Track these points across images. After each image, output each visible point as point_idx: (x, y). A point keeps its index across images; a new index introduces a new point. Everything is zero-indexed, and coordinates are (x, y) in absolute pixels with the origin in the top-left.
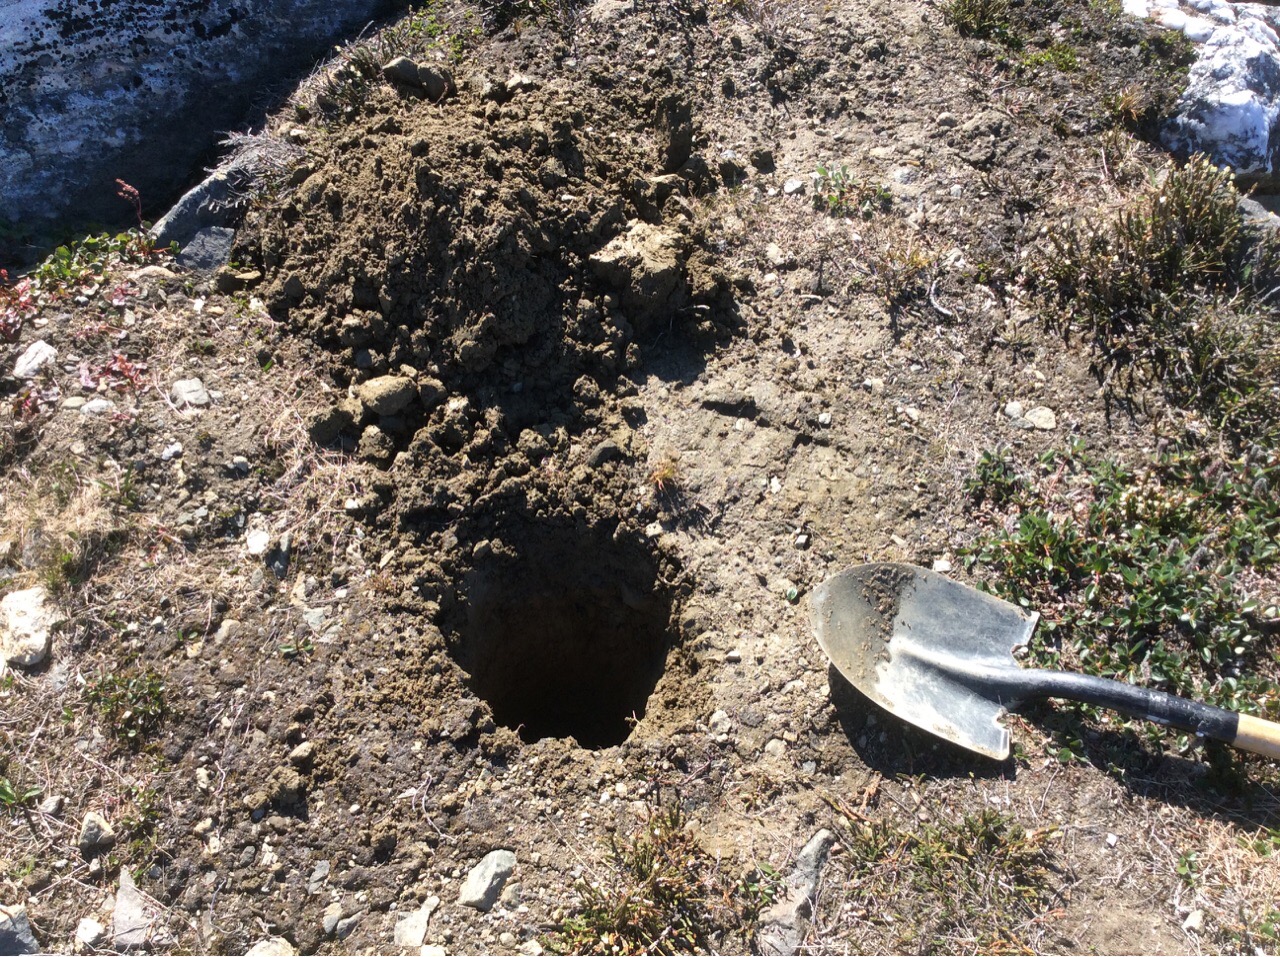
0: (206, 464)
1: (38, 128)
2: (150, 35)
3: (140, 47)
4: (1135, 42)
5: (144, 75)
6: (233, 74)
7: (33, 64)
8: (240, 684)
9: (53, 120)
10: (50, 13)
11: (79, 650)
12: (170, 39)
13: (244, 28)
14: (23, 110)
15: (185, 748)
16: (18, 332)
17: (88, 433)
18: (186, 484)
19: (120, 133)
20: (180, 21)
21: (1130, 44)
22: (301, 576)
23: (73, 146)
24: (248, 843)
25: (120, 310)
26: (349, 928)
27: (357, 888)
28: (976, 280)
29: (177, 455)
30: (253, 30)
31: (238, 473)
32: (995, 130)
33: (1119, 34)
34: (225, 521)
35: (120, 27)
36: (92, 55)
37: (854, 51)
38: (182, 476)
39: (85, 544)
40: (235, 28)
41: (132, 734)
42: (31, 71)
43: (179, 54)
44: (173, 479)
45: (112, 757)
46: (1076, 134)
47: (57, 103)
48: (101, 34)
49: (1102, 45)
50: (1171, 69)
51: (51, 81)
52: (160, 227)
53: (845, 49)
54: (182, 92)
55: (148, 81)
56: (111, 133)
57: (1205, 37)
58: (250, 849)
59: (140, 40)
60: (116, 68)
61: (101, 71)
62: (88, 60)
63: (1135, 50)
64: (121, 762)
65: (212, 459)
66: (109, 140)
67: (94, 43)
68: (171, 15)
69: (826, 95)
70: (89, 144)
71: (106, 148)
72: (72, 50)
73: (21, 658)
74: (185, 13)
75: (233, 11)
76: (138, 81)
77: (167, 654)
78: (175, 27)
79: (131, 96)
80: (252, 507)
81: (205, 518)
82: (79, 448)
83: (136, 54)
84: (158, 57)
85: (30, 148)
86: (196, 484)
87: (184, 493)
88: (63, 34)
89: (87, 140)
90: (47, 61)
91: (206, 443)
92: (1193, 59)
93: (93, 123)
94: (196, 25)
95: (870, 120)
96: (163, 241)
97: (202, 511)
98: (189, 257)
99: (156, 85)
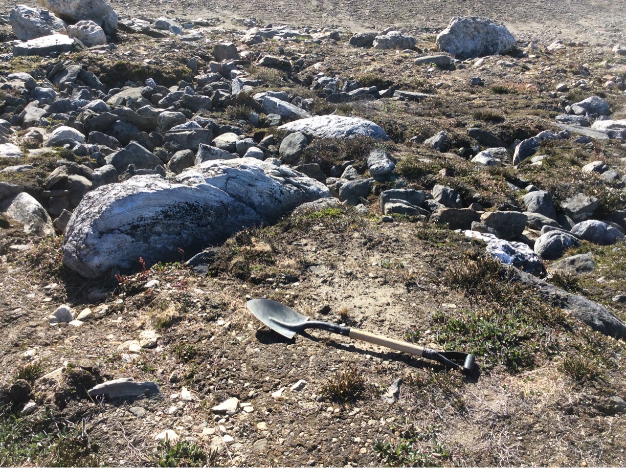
0: (206, 304)
1: (153, 238)
2: (186, 223)
3: (182, 226)
4: (470, 241)
5: (182, 233)
6: (205, 238)
7: (155, 223)
8: (219, 348)
9: (157, 238)
10: (162, 211)
11: (166, 344)
12: (191, 225)
13: (211, 227)
14: (150, 233)
15: (202, 361)
16: (147, 278)
17: (171, 295)
18: (201, 308)
19: (172, 247)
20: (194, 222)
21: (468, 241)
22: (234, 331)
23: (160, 246)
24: (225, 378)
25: (178, 276)
26: (257, 395)
27: (260, 388)
28: (430, 282)
29: (198, 301)
30: (213, 228)
31: (215, 307)
32: (432, 256)
33: (465, 239)
34: (212, 317)
35: (179, 219)
36: (170, 225)
37: (389, 240)
38: (200, 306)
39: (170, 318)
40: (209, 226)
41: (186, 357)
42: (154, 224)
43: (193, 230)
44: (197, 306)
45: (179, 363)
46: (455, 259)
47: (159, 234)
48: (174, 220)
49: (461, 242)
50: (481, 248)
51: (158, 228)
52: (188, 262)
53: (387, 240)
54: (190, 240)
55: (183, 234)
56: (170, 246)
57: (489, 241)
58: (225, 380)
59: (183, 224)
60: (175, 229)
61: (171, 229)
62: (169, 226)
63: (470, 243)
64: (182, 364)
65: (208, 303)
66: (169, 247)
67: (171, 221)
68: (192, 220)
69: (382, 248)
70: (164, 247)
71: (168, 249)
72: (166, 222)
73: (148, 344)
74: (196, 220)
75: (208, 222)
76: (180, 234)
77: (195, 343)
78: (193, 223)
79: (177, 238)
80: (219, 316)
81: (206, 316)
82: (168, 299)
83: (181, 227)
84: (186, 229)
85: (149, 243)
86: (204, 308)
87: (200, 310)
88: (164, 217)
89: (164, 246)
90: (159, 223)
91: (207, 300)
92: (487, 245)
93: (166, 242)
94: (198, 223)
95: (395, 253)
96: (188, 265)
97: (206, 314)
98: (196, 270)
99: (185, 236)
